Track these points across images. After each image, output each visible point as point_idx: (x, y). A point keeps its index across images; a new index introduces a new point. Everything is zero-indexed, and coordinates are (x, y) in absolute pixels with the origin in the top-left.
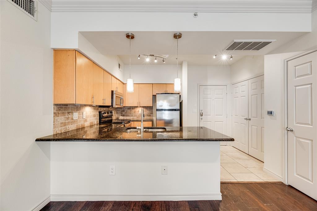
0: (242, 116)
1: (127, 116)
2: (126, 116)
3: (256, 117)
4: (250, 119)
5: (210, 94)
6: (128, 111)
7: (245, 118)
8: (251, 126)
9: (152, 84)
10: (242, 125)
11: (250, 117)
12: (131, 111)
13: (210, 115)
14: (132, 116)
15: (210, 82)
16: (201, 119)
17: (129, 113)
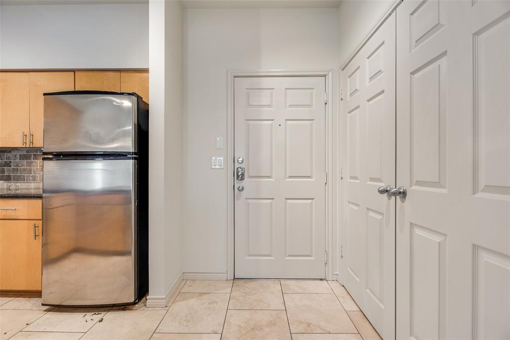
0: (372, 179)
1: (18, 179)
2: (14, 179)
3: (438, 184)
4: (403, 194)
5: (269, 106)
6: (23, 165)
7: (382, 185)
8: (407, 226)
9: (74, 71)
10: (371, 214)
11: (403, 185)
12: (29, 164)
13: (269, 177)
14: (34, 179)
15: (269, 65)
16: (241, 190)
17: (25, 170)
